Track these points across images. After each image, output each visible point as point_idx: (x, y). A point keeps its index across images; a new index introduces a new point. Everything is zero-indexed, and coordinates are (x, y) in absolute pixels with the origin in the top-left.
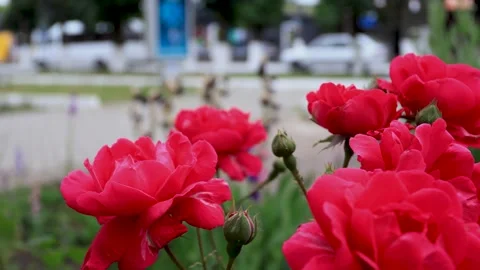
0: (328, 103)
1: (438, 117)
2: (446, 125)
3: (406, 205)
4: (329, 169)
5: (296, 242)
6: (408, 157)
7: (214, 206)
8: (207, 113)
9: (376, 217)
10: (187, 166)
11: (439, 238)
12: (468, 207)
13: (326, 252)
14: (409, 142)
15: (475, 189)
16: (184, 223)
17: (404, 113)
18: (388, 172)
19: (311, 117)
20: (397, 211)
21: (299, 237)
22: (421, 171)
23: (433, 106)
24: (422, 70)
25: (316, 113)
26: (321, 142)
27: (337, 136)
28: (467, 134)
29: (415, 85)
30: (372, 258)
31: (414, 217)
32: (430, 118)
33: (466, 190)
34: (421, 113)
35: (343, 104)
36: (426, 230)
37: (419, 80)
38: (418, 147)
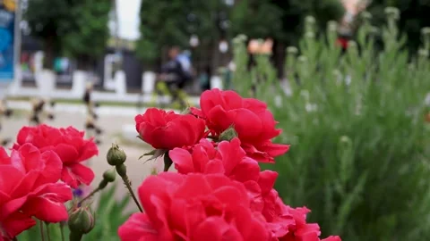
0: (153, 124)
1: (235, 137)
2: (240, 142)
3: (211, 197)
4: (154, 173)
5: (129, 227)
6: (212, 164)
7: (59, 204)
8: (47, 130)
9: (188, 206)
10: (37, 170)
11: (233, 220)
12: (255, 203)
13: (151, 233)
14: (214, 155)
15: (260, 190)
16: (33, 217)
17: (210, 134)
18: (198, 174)
19: (138, 134)
20: (204, 202)
21: (130, 223)
22: (221, 174)
23: (231, 129)
24: (224, 102)
25: (143, 132)
26: (146, 155)
27: (158, 151)
28: (256, 151)
29: (219, 113)
30: (185, 233)
31: (216, 206)
32: (229, 137)
33: (254, 191)
34: (223, 134)
35: (164, 125)
36: (223, 215)
37: (222, 109)
38: (220, 157)
